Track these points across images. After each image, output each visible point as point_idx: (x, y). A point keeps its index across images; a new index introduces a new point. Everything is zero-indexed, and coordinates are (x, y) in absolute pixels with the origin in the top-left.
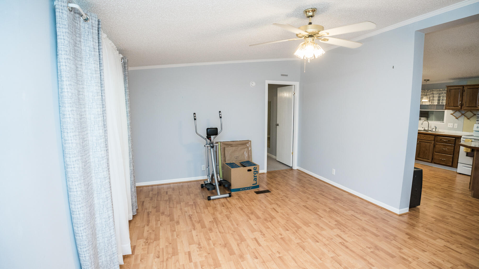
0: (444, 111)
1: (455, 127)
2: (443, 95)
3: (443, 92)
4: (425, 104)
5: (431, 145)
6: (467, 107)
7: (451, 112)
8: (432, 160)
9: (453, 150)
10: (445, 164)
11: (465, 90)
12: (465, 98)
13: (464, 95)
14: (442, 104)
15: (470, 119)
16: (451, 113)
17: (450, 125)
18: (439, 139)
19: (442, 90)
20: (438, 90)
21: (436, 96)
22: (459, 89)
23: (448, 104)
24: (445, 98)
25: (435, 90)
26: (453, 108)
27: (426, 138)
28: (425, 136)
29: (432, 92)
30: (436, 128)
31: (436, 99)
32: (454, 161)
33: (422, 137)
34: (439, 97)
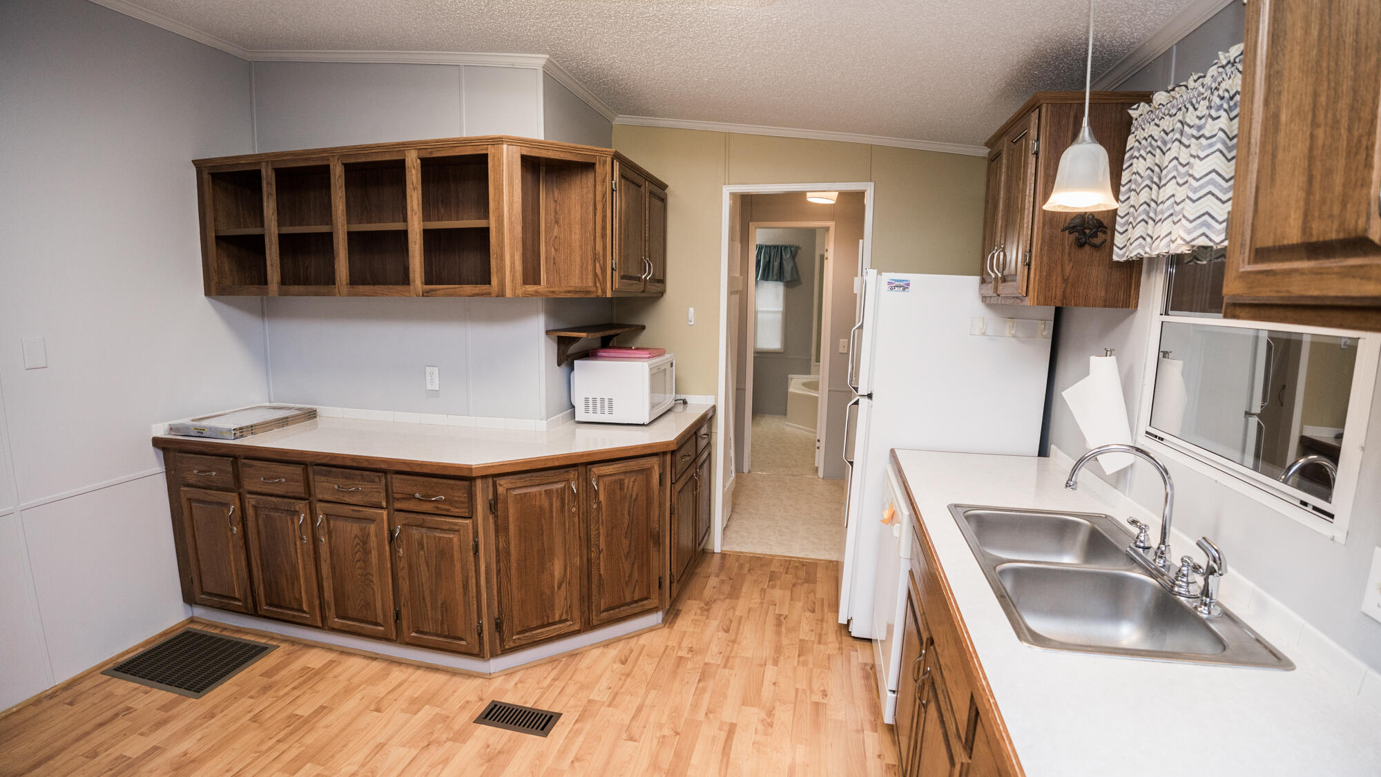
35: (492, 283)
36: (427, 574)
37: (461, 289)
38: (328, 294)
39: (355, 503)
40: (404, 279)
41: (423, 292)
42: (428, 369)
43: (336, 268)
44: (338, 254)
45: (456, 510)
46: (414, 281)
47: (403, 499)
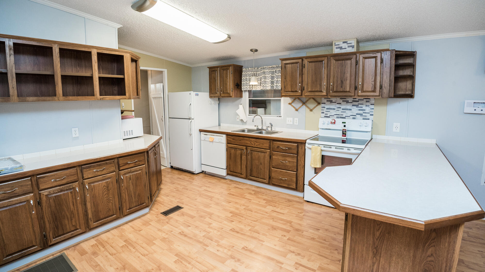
0: (280, 100)
1: (295, 124)
2: (277, 75)
3: (277, 69)
4: (255, 89)
5: (266, 156)
6: (309, 91)
7: (289, 100)
8: (270, 179)
9: (295, 164)
10: (286, 186)
11: (304, 65)
12: (305, 77)
13: (304, 73)
14: (277, 89)
15: (313, 110)
16: (289, 103)
17: (288, 121)
18: (276, 146)
19: (275, 66)
20: (271, 67)
21: (268, 76)
22: (297, 63)
23: (285, 87)
24: (280, 79)
25: (266, 67)
26: (291, 94)
27: (258, 144)
28: (256, 142)
29: (263, 71)
30: (272, 125)
31: (269, 80)
32: (299, 180)
33: (253, 143)
34: (273, 78)
35: (126, 95)
36: (133, 187)
37: (116, 97)
38: (53, 100)
39: (103, 174)
40: (92, 94)
41: (100, 99)
42: (73, 129)
43: (56, 89)
44: (58, 84)
45: (142, 163)
46: (96, 95)
47: (123, 166)
